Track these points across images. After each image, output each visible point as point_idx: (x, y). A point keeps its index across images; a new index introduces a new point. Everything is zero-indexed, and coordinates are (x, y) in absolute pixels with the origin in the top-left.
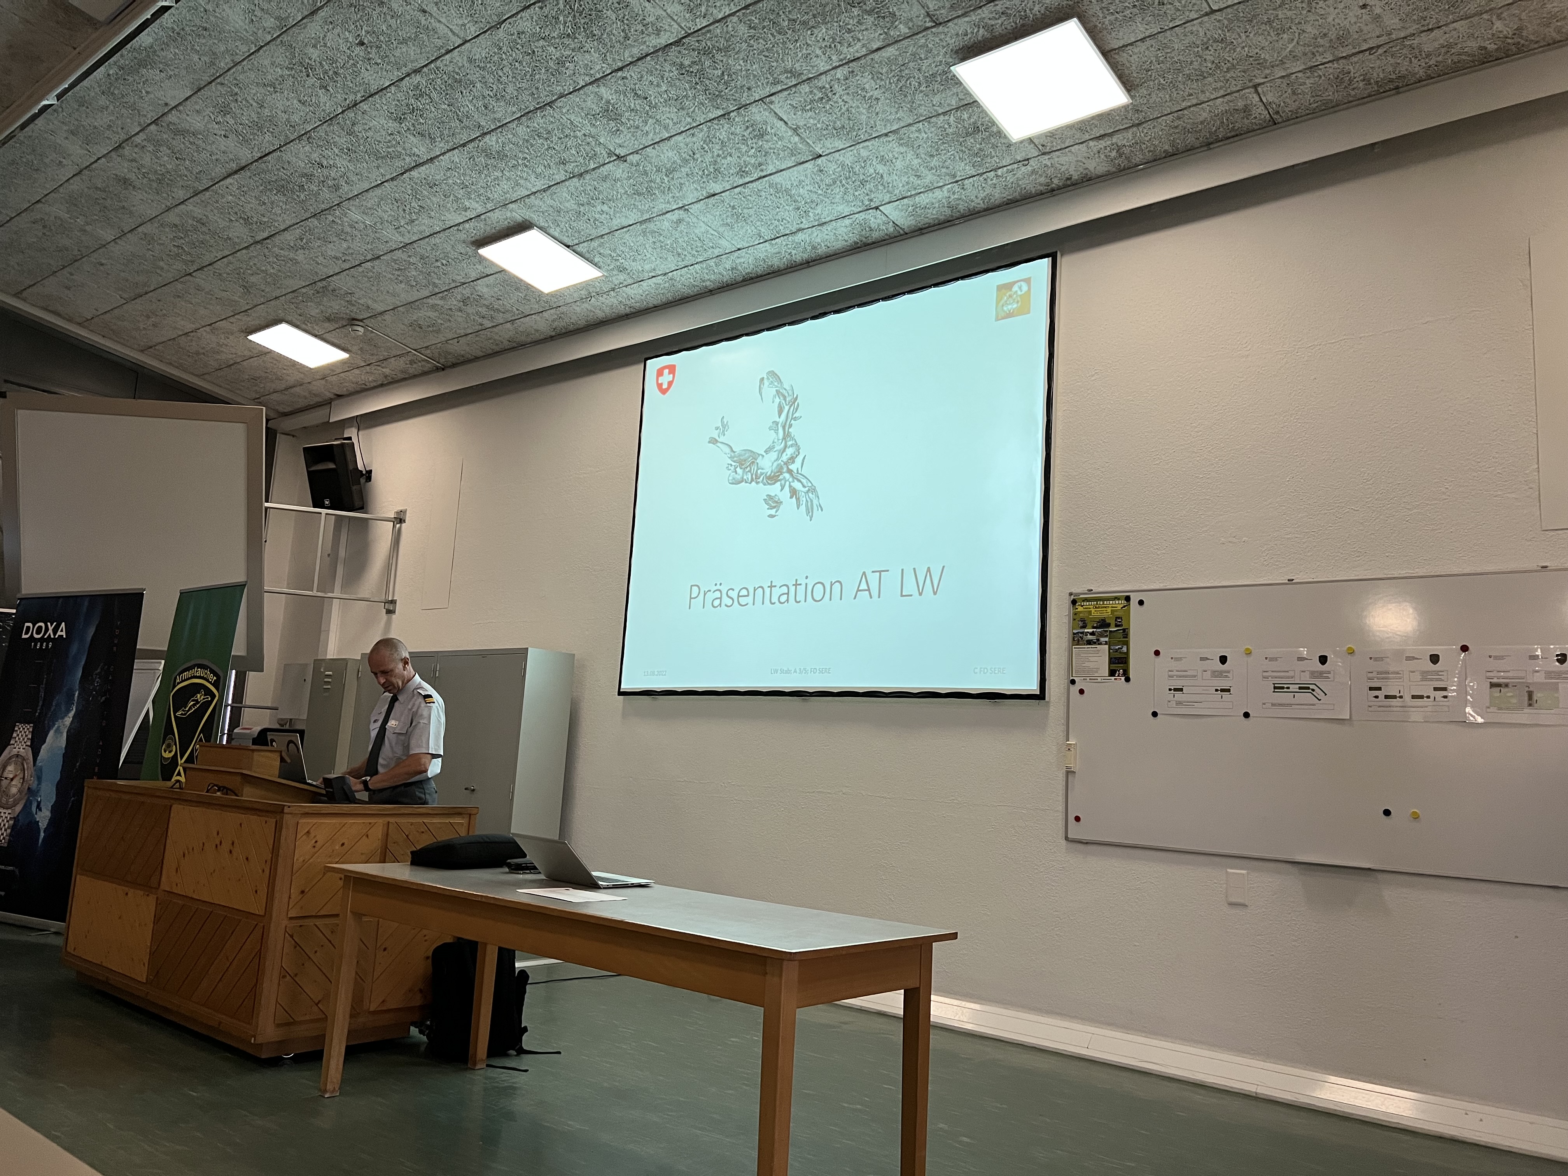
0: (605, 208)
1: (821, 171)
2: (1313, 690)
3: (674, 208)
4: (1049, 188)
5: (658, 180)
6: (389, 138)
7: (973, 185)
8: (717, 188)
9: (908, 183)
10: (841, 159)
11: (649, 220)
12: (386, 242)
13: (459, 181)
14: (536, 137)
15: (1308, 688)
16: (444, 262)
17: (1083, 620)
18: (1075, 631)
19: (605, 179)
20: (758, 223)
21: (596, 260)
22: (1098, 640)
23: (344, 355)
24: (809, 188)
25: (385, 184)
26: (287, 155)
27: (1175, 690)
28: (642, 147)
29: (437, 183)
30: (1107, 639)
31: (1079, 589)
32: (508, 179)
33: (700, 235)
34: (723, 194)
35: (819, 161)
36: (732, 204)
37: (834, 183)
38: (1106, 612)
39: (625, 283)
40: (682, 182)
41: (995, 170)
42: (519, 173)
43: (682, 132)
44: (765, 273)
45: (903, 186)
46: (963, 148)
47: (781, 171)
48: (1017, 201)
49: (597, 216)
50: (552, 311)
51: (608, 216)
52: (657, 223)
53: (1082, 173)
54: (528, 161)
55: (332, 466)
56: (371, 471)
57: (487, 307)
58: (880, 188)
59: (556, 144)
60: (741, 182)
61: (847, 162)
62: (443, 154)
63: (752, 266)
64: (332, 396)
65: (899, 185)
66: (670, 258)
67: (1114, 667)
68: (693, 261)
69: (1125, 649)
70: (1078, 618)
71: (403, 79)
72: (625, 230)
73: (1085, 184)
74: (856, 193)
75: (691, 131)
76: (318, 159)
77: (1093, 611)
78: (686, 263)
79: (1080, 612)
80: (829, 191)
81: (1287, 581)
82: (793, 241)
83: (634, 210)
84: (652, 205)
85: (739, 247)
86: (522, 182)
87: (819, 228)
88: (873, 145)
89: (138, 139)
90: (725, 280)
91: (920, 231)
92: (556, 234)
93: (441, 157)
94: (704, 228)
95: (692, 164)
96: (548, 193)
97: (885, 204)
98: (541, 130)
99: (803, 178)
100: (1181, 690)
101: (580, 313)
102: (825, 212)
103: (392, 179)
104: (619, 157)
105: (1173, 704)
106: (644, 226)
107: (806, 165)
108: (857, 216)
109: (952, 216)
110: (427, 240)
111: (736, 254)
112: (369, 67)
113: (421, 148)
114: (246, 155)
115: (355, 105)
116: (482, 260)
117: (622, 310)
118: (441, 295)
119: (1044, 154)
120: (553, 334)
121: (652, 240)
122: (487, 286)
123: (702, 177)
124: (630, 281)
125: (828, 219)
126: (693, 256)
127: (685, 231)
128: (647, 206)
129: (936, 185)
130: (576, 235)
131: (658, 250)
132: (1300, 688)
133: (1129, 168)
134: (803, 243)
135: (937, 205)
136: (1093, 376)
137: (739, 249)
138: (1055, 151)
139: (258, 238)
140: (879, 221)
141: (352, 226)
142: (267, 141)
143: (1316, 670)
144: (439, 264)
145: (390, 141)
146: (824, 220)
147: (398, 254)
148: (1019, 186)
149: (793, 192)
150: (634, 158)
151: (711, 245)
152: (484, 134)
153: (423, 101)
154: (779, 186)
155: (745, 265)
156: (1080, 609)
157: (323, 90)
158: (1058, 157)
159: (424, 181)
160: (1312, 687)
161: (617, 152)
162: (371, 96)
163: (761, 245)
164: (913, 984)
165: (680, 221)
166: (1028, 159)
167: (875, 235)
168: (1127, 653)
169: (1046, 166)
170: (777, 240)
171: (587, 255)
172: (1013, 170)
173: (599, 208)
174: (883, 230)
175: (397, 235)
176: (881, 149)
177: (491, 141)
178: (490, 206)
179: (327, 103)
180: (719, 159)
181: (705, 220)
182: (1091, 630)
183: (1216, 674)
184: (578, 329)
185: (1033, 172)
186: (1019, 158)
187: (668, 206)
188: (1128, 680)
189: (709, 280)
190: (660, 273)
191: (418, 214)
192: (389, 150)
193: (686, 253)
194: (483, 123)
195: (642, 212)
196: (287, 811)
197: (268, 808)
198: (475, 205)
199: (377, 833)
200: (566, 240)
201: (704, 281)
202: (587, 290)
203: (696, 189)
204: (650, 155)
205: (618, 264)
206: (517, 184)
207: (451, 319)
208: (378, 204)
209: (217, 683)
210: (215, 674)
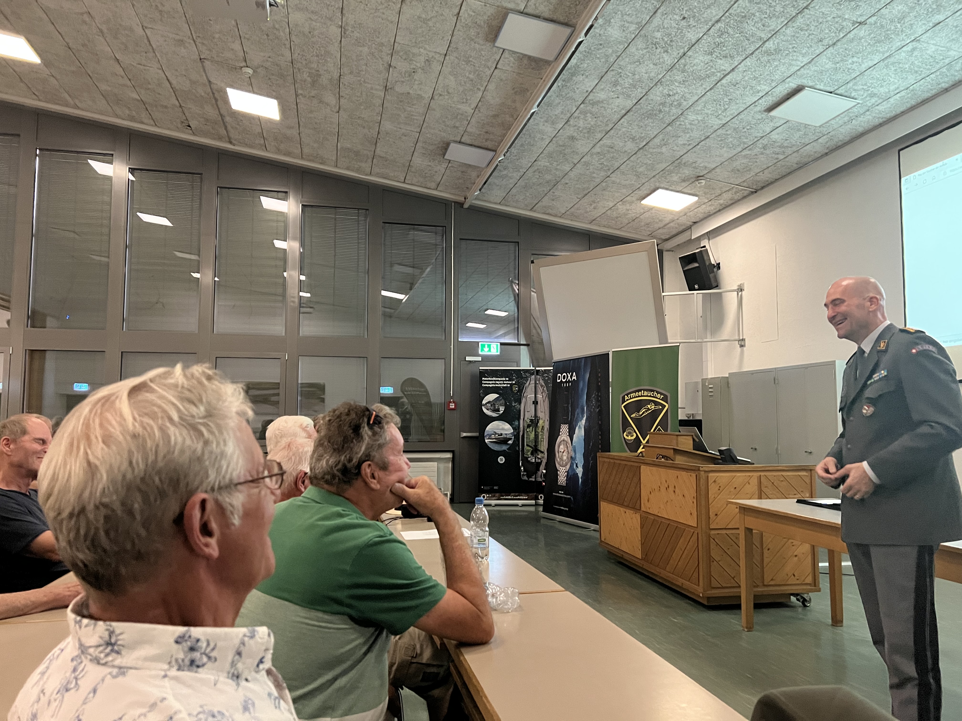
0: (855, 59)
3: (908, 42)
5: (893, 28)
6: (706, 66)
8: (941, 18)
11: (890, 56)
12: (712, 126)
13: (752, 76)
14: (800, 31)
16: (748, 127)
19: (851, 41)
21: (853, 95)
23: (695, 199)
25: (707, 93)
26: (651, 96)
28: (877, 10)
29: (738, 82)
32: (784, 64)
33: (931, 53)
34: (946, 21)
36: (955, 25)
39: (877, 104)
40: (912, 22)
42: (791, 58)
49: (849, 66)
50: (825, 137)
51: (857, 64)
52: (896, 56)
54: (796, 48)
55: (696, 265)
56: (719, 263)
57: (780, 147)
59: (814, 31)
62: (740, 64)
64: (691, 224)
66: (910, 77)
68: (928, 72)
71: (710, 29)
72: (872, 69)
76: (667, 93)
78: (923, 76)
83: (877, 54)
86: (794, 62)
89: (576, 114)
92: (822, 87)
93: (739, 66)
94: (933, 48)
96: (813, 63)
98: (803, 26)
101: (844, 132)
103: (711, 89)
104: (860, 23)
106: (886, 62)
110: (736, 117)
112: (690, 30)
113: (726, 65)
114: (629, 103)
115: (684, 55)
116: (772, 119)
117: (877, 122)
118: (749, 148)
120: (827, 151)
121: (893, 69)
122: (778, 134)
123: (927, 15)
124: (879, 101)
126: (928, 69)
127: (919, 55)
128: (886, 48)
130: (836, 83)
131: (899, 74)
139: (641, 146)
141: (691, 124)
142: (639, 92)
144: (745, 130)
145: (707, 68)
147: (720, 132)
150: (873, 20)
151: (942, 57)
152: (765, 42)
153: (724, 37)
157: (666, 53)
159: (730, 84)
161: (859, 20)
162: (693, 46)
165: (914, 49)
171: (846, 94)
173: (850, 61)
175: (717, 120)
177: (770, 45)
178: (774, 84)
179: (668, 60)
181: (934, 42)
184: (845, 143)
187: (903, 42)
189: (943, 82)
190: (902, 89)
191: (729, 104)
192: (708, 73)
193: (922, 69)
194: (763, 36)
195: (883, 53)
196: (701, 469)
197: (691, 468)
198: (764, 87)
199: (754, 482)
200: (829, 89)
201: (939, 85)
202: (848, 116)
203: (924, 24)
204: (884, 13)
205: (870, 92)
206: (791, 65)
207: (758, 161)
208: (705, 106)
209: (665, 399)
210: (661, 394)
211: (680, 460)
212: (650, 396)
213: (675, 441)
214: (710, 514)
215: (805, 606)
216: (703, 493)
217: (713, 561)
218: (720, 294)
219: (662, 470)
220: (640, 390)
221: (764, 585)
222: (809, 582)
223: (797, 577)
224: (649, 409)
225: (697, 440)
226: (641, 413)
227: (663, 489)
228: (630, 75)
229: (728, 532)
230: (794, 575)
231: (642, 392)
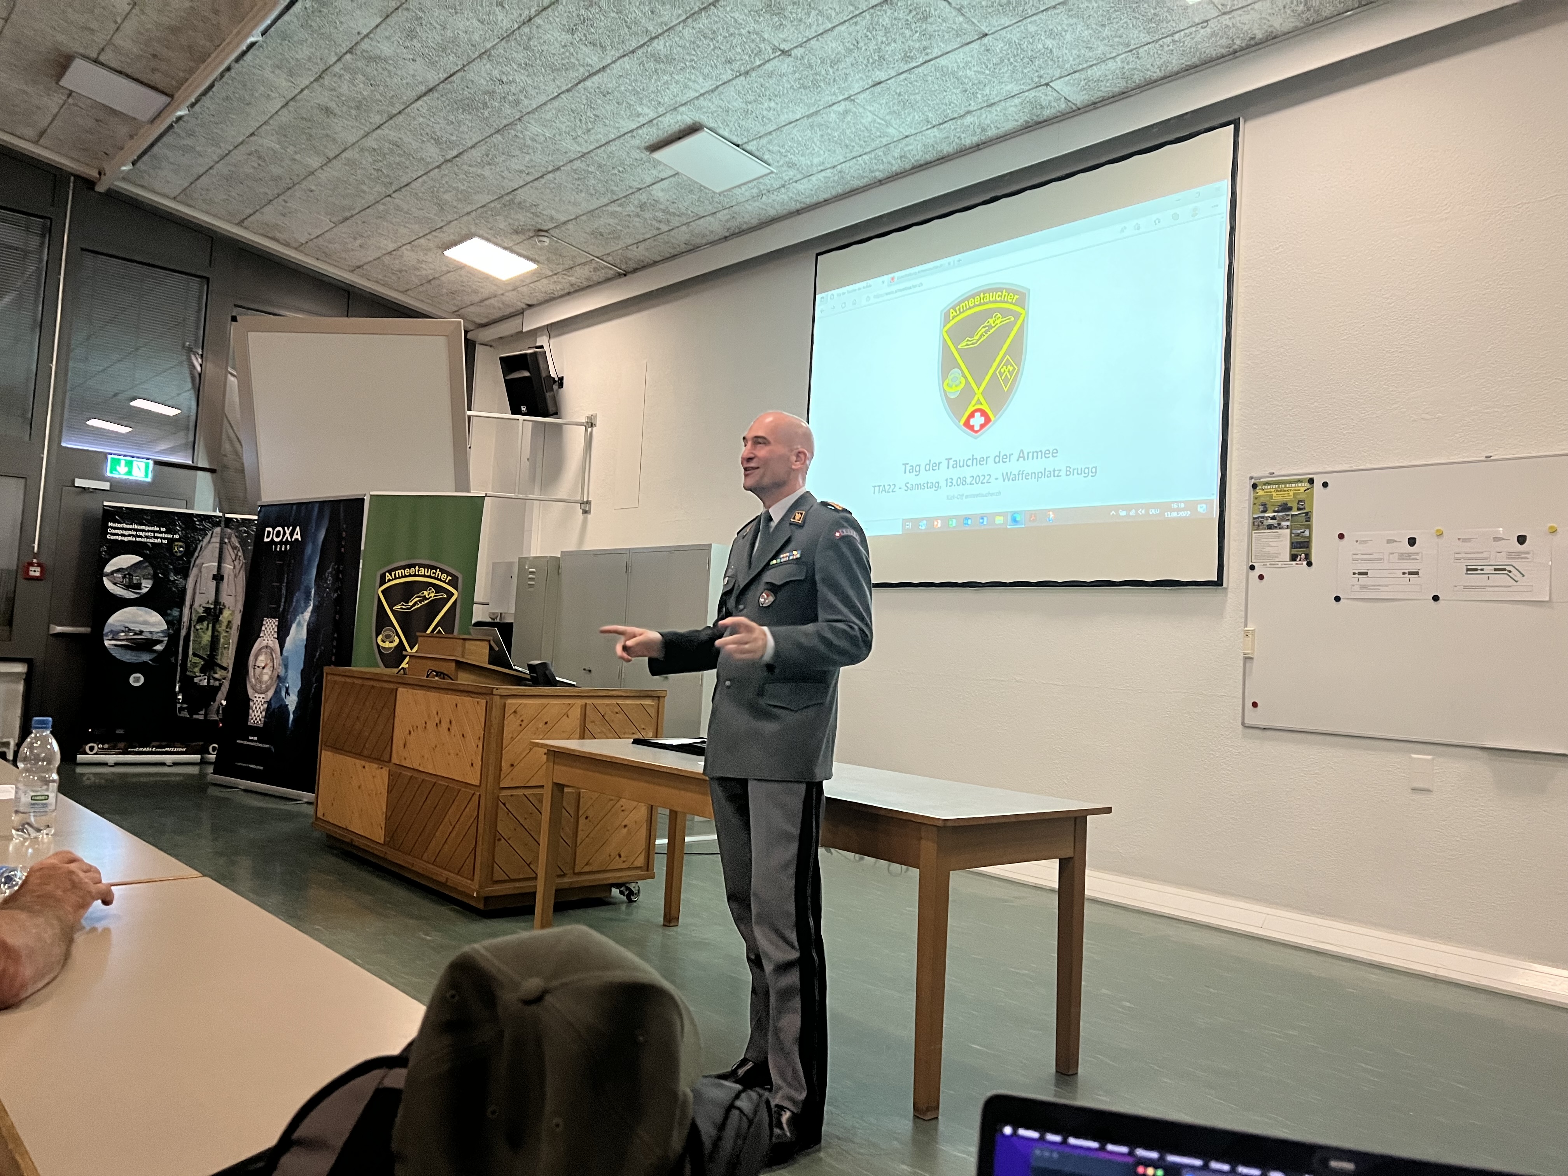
0: (772, 104)
1: (988, 50)
2: (1510, 572)
3: (840, 99)
4: (1231, 50)
5: (823, 72)
6: (562, 50)
7: (1149, 53)
8: (881, 75)
9: (1079, 56)
10: (1009, 36)
11: (816, 113)
12: (566, 153)
13: (630, 88)
14: (702, 38)
15: (1504, 570)
16: (621, 169)
17: (1264, 505)
18: (1255, 516)
19: (770, 75)
20: (926, 109)
21: (766, 157)
22: (1279, 524)
23: (532, 266)
24: (975, 69)
25: (562, 96)
26: (470, 76)
27: (1360, 574)
28: (805, 40)
29: (610, 91)
30: (1288, 523)
31: (1261, 472)
32: (677, 82)
33: (867, 124)
34: (889, 82)
35: (986, 40)
36: (898, 91)
37: (1002, 61)
38: (1288, 496)
39: (795, 179)
40: (847, 72)
41: (1172, 35)
42: (688, 76)
43: (845, 21)
44: (935, 159)
45: (1074, 60)
46: (1137, 15)
47: (947, 53)
48: (1197, 66)
49: (765, 113)
50: (725, 212)
51: (775, 113)
52: (824, 116)
53: (1266, 31)
54: (696, 63)
55: (526, 374)
56: (561, 379)
57: (663, 211)
58: (1050, 63)
59: (722, 43)
60: (906, 68)
61: (1015, 39)
62: (614, 62)
63: (921, 153)
64: (524, 306)
65: (1070, 59)
66: (839, 150)
67: (1295, 551)
68: (861, 151)
69: (1307, 533)
70: (1258, 502)
72: (793, 125)
73: (1269, 43)
74: (1025, 71)
75: (855, 20)
76: (498, 76)
77: (1274, 494)
78: (854, 154)
79: (1260, 496)
80: (997, 71)
81: (1483, 458)
82: (962, 124)
83: (800, 105)
84: (818, 98)
85: (907, 134)
86: (690, 84)
87: (989, 109)
88: (1040, 19)
89: (337, 69)
90: (894, 169)
91: (1094, 105)
92: (726, 134)
93: (613, 65)
94: (870, 117)
95: (856, 53)
96: (716, 93)
97: (1056, 80)
98: (706, 31)
99: (969, 59)
100: (1366, 574)
101: (751, 212)
102: (993, 92)
103: (568, 91)
104: (783, 52)
105: (1357, 588)
106: (810, 120)
107: (971, 46)
108: (1026, 94)
109: (1127, 88)
110: (603, 148)
111: (904, 142)
113: (594, 58)
114: (433, 77)
115: (530, 20)
116: (656, 164)
117: (794, 206)
118: (619, 202)
119: (1224, 13)
120: (727, 234)
121: (819, 133)
122: (662, 190)
123: (866, 66)
124: (799, 176)
125: (997, 99)
126: (861, 146)
127: (852, 122)
128: (813, 99)
129: (1109, 56)
130: (745, 134)
131: (826, 143)
132: (1495, 570)
133: (1318, 22)
134: (972, 126)
135: (1110, 77)
136: (1277, 249)
137: (907, 137)
138: (1236, 10)
139: (449, 157)
140: (1049, 98)
141: (533, 140)
142: (451, 62)
143: (1512, 550)
144: (615, 171)
145: (563, 53)
146: (992, 101)
147: (577, 164)
148: (1197, 50)
149: (960, 74)
150: (799, 52)
151: (878, 134)
152: (652, 39)
153: (593, 10)
154: (945, 69)
155: (915, 152)
156: (1261, 493)
158: (1240, 15)
159: (597, 90)
160: (1508, 568)
161: (782, 47)
162: (545, 9)
163: (930, 131)
164: (1068, 853)
165: (846, 112)
166: (1207, 21)
167: (1047, 113)
168: (1310, 537)
169: (1227, 26)
170: (945, 125)
171: (757, 154)
172: (1191, 34)
173: (766, 105)
174: (1055, 107)
175: (575, 144)
176: (1049, 22)
177: (659, 46)
178: (661, 110)
179: (504, 20)
180: (883, 46)
181: (872, 109)
182: (1271, 515)
183: (1403, 557)
184: (751, 228)
185: (1214, 34)
186: (1197, 21)
187: (834, 97)
188: (1310, 564)
189: (878, 170)
190: (829, 166)
191: (593, 123)
192: (564, 62)
193: (853, 144)
194: (651, 28)
195: (809, 106)
196: (495, 692)
197: (480, 691)
198: (646, 110)
199: (576, 713)
200: (735, 140)
201: (873, 172)
202: (758, 188)
203: (861, 78)
204: (814, 47)
205: (787, 159)
206: (686, 86)
207: (631, 225)
208: (557, 117)
209: (454, 583)
210: (448, 574)
211: (465, 679)
212: (430, 577)
213: (460, 649)
214: (503, 764)
215: (630, 901)
216: (494, 730)
217: (499, 840)
218: (559, 426)
219: (433, 695)
220: (414, 566)
221: (575, 874)
222: (639, 865)
223: (623, 859)
224: (425, 598)
225: (497, 649)
226: (411, 604)
227: (431, 725)
228: (438, 26)
229: (527, 792)
230: (620, 856)
231: (417, 568)
